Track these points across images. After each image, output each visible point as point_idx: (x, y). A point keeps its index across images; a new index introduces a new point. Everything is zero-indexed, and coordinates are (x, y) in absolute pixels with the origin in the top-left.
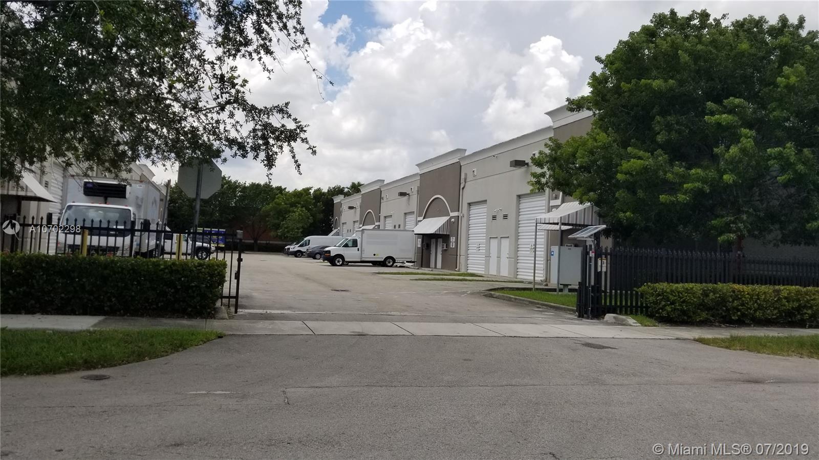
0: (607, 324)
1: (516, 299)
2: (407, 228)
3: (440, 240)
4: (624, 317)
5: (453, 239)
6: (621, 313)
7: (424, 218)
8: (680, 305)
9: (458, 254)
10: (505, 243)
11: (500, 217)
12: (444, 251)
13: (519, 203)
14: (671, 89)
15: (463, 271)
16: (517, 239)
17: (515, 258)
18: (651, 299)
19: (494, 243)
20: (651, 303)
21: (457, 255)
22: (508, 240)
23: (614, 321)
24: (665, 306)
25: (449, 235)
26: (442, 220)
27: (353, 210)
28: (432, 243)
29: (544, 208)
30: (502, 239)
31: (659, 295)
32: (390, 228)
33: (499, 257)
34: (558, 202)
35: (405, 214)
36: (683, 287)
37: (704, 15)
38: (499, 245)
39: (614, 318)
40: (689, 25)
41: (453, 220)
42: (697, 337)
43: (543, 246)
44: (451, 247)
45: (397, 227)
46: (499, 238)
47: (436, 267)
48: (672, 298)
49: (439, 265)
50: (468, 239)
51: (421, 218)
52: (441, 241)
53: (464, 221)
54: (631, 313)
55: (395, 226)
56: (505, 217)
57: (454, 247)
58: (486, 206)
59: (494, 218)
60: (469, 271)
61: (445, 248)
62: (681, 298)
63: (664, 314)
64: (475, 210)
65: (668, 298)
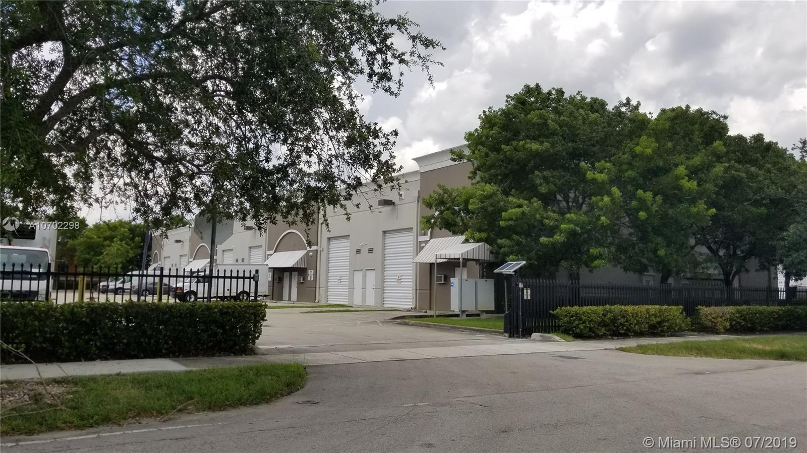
0: (534, 340)
1: (435, 325)
2: (252, 261)
3: (295, 274)
4: (550, 335)
5: (311, 273)
6: (545, 332)
7: (275, 252)
8: (589, 324)
9: (317, 286)
10: (371, 276)
11: (365, 251)
12: (300, 285)
13: (384, 239)
14: (547, 150)
15: (323, 302)
16: (383, 271)
17: (381, 288)
18: (566, 319)
19: (358, 276)
20: (565, 323)
21: (316, 288)
22: (374, 272)
23: (541, 338)
24: (578, 324)
25: (306, 268)
26: (299, 254)
27: (180, 244)
28: (285, 276)
29: (412, 243)
30: (367, 271)
31: (572, 316)
32: (231, 262)
33: (364, 288)
34: (427, 238)
35: (250, 248)
36: (590, 310)
37: (560, 92)
38: (364, 278)
39: (541, 336)
40: (549, 99)
41: (311, 254)
42: (617, 347)
43: (411, 277)
44: (309, 279)
45: (240, 261)
46: (364, 270)
47: (290, 300)
48: (584, 318)
49: (294, 296)
50: (328, 271)
51: (272, 252)
52: (297, 275)
53: (324, 254)
54: (556, 331)
55: (237, 260)
56: (371, 251)
57: (312, 279)
58: (349, 241)
59: (358, 251)
60: (329, 302)
61: (302, 281)
62: (589, 317)
63: (578, 331)
64: (334, 244)
65: (581, 319)
